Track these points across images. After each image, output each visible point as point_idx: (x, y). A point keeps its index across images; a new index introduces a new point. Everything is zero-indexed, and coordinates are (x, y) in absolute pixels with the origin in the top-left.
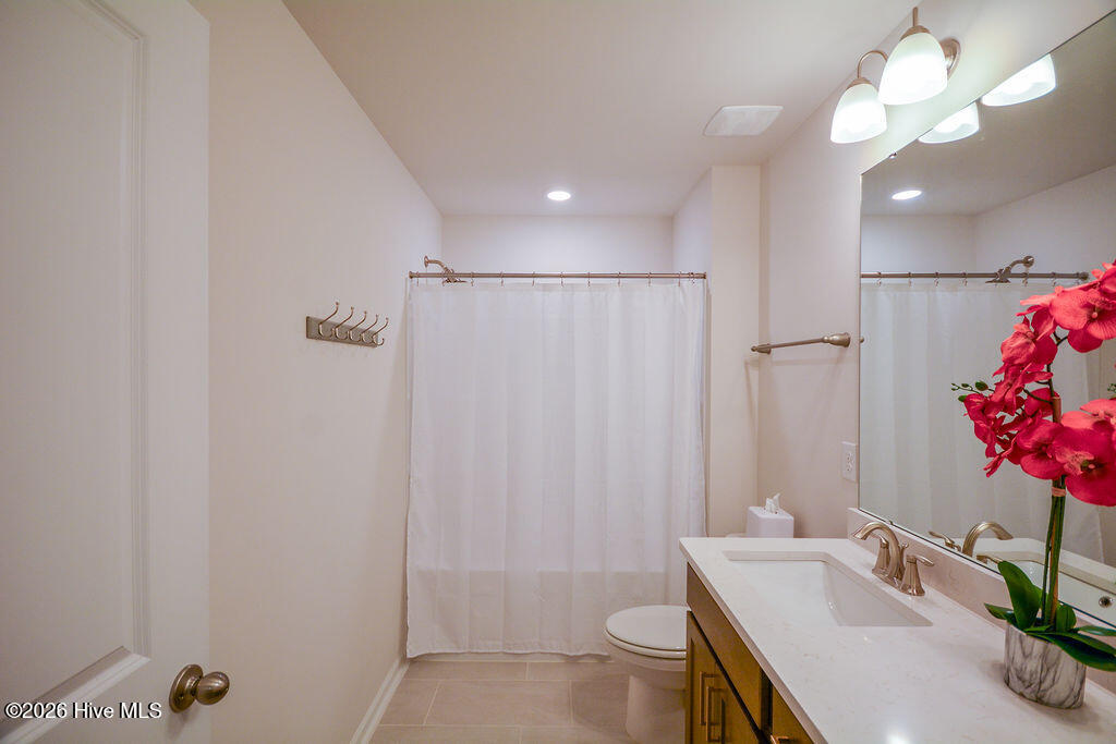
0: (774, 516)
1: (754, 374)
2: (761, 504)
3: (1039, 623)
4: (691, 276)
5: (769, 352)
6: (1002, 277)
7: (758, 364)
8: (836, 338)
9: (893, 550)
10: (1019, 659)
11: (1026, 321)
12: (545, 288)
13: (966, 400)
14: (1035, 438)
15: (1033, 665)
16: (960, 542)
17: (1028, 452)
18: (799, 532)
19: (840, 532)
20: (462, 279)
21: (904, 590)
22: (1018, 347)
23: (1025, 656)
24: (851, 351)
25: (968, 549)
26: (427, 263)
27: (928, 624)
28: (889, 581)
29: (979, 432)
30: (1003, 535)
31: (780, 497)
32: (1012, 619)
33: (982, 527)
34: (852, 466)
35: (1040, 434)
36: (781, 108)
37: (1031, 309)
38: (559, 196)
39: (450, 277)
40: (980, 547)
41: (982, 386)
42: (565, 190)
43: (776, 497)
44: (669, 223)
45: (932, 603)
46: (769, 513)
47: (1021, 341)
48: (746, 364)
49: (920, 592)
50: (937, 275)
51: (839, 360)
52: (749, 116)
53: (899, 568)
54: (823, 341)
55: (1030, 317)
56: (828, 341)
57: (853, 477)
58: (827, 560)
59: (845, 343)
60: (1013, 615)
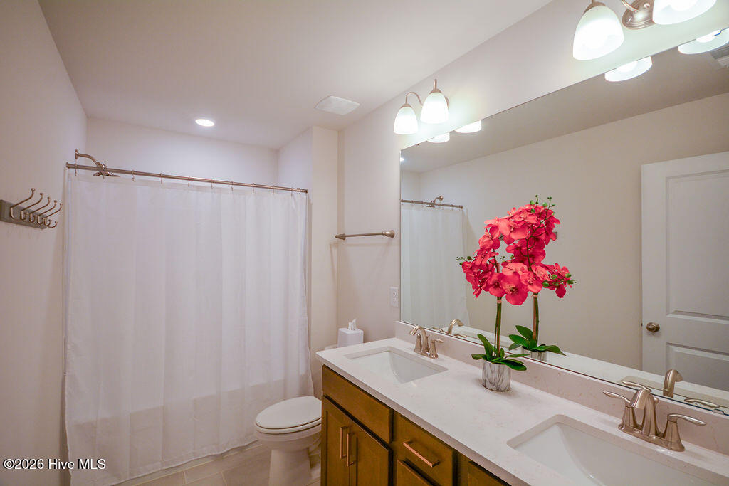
0: (353, 332)
1: (335, 251)
2: (347, 326)
3: (494, 358)
4: (299, 190)
5: (344, 239)
6: (432, 205)
7: (337, 245)
8: (388, 233)
9: (423, 339)
10: (490, 374)
11: (487, 231)
12: (199, 188)
13: (462, 265)
14: (492, 280)
15: (495, 375)
16: (446, 329)
17: (491, 286)
18: (366, 339)
19: (390, 334)
20: (114, 174)
21: (430, 356)
22: (486, 241)
23: (492, 372)
24: (395, 240)
25: (449, 332)
26: (77, 156)
27: (446, 369)
28: (424, 354)
29: (468, 278)
30: (461, 324)
31: (356, 321)
32: (485, 357)
33: (454, 322)
34: (396, 299)
35: (495, 278)
36: (358, 104)
37: (488, 226)
38: (205, 123)
39: (102, 171)
40: (454, 331)
41: (469, 258)
42: (212, 121)
43: (354, 321)
44: (276, 153)
45: (441, 360)
46: (351, 331)
47: (487, 239)
48: (331, 245)
49: (437, 356)
50: (412, 202)
51: (388, 244)
52: (342, 104)
53: (426, 347)
54: (383, 234)
55: (489, 229)
56: (385, 234)
57: (397, 305)
58: (391, 350)
59: (392, 236)
60: (486, 356)
